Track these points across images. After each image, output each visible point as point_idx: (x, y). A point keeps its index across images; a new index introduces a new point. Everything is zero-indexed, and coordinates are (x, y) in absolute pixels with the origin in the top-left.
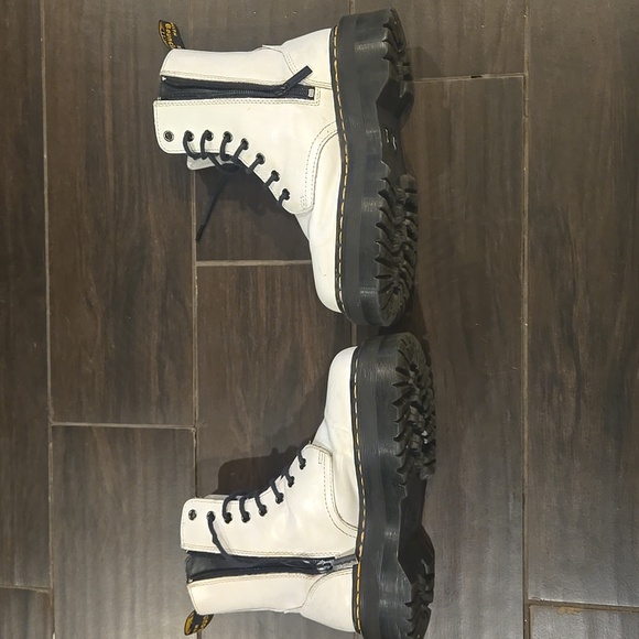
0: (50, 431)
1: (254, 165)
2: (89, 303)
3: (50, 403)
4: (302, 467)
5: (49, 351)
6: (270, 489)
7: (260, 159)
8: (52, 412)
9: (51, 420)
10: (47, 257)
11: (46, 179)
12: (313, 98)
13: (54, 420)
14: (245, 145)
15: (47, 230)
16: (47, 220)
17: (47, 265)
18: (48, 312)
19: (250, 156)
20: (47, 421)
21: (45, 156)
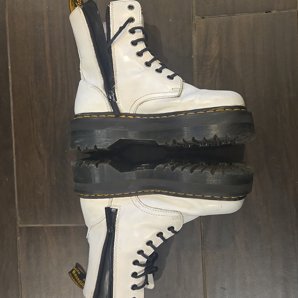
0: (18, 230)
1: (153, 247)
2: (39, 153)
3: (18, 213)
4: (169, 77)
5: (16, 183)
6: (153, 57)
7: (149, 243)
8: (19, 219)
9: (18, 224)
10: (13, 127)
11: (10, 81)
12: (117, 210)
13: (20, 223)
14: (140, 252)
15: (12, 111)
16: (12, 105)
17: (13, 132)
18: (14, 159)
19: (147, 250)
20: (16, 224)
21: (10, 68)
